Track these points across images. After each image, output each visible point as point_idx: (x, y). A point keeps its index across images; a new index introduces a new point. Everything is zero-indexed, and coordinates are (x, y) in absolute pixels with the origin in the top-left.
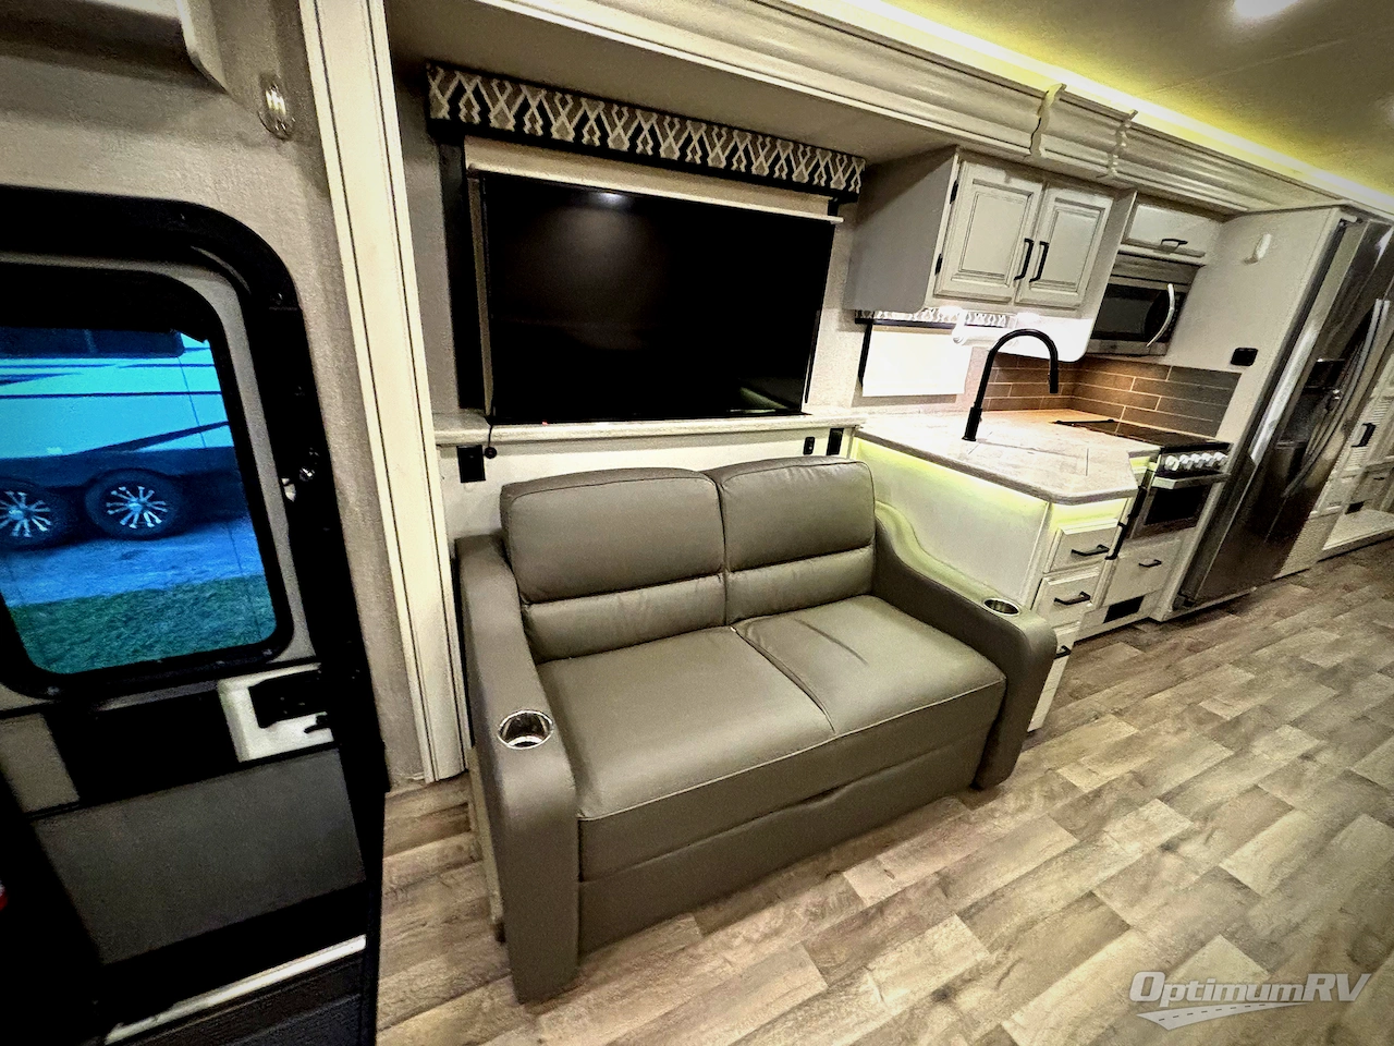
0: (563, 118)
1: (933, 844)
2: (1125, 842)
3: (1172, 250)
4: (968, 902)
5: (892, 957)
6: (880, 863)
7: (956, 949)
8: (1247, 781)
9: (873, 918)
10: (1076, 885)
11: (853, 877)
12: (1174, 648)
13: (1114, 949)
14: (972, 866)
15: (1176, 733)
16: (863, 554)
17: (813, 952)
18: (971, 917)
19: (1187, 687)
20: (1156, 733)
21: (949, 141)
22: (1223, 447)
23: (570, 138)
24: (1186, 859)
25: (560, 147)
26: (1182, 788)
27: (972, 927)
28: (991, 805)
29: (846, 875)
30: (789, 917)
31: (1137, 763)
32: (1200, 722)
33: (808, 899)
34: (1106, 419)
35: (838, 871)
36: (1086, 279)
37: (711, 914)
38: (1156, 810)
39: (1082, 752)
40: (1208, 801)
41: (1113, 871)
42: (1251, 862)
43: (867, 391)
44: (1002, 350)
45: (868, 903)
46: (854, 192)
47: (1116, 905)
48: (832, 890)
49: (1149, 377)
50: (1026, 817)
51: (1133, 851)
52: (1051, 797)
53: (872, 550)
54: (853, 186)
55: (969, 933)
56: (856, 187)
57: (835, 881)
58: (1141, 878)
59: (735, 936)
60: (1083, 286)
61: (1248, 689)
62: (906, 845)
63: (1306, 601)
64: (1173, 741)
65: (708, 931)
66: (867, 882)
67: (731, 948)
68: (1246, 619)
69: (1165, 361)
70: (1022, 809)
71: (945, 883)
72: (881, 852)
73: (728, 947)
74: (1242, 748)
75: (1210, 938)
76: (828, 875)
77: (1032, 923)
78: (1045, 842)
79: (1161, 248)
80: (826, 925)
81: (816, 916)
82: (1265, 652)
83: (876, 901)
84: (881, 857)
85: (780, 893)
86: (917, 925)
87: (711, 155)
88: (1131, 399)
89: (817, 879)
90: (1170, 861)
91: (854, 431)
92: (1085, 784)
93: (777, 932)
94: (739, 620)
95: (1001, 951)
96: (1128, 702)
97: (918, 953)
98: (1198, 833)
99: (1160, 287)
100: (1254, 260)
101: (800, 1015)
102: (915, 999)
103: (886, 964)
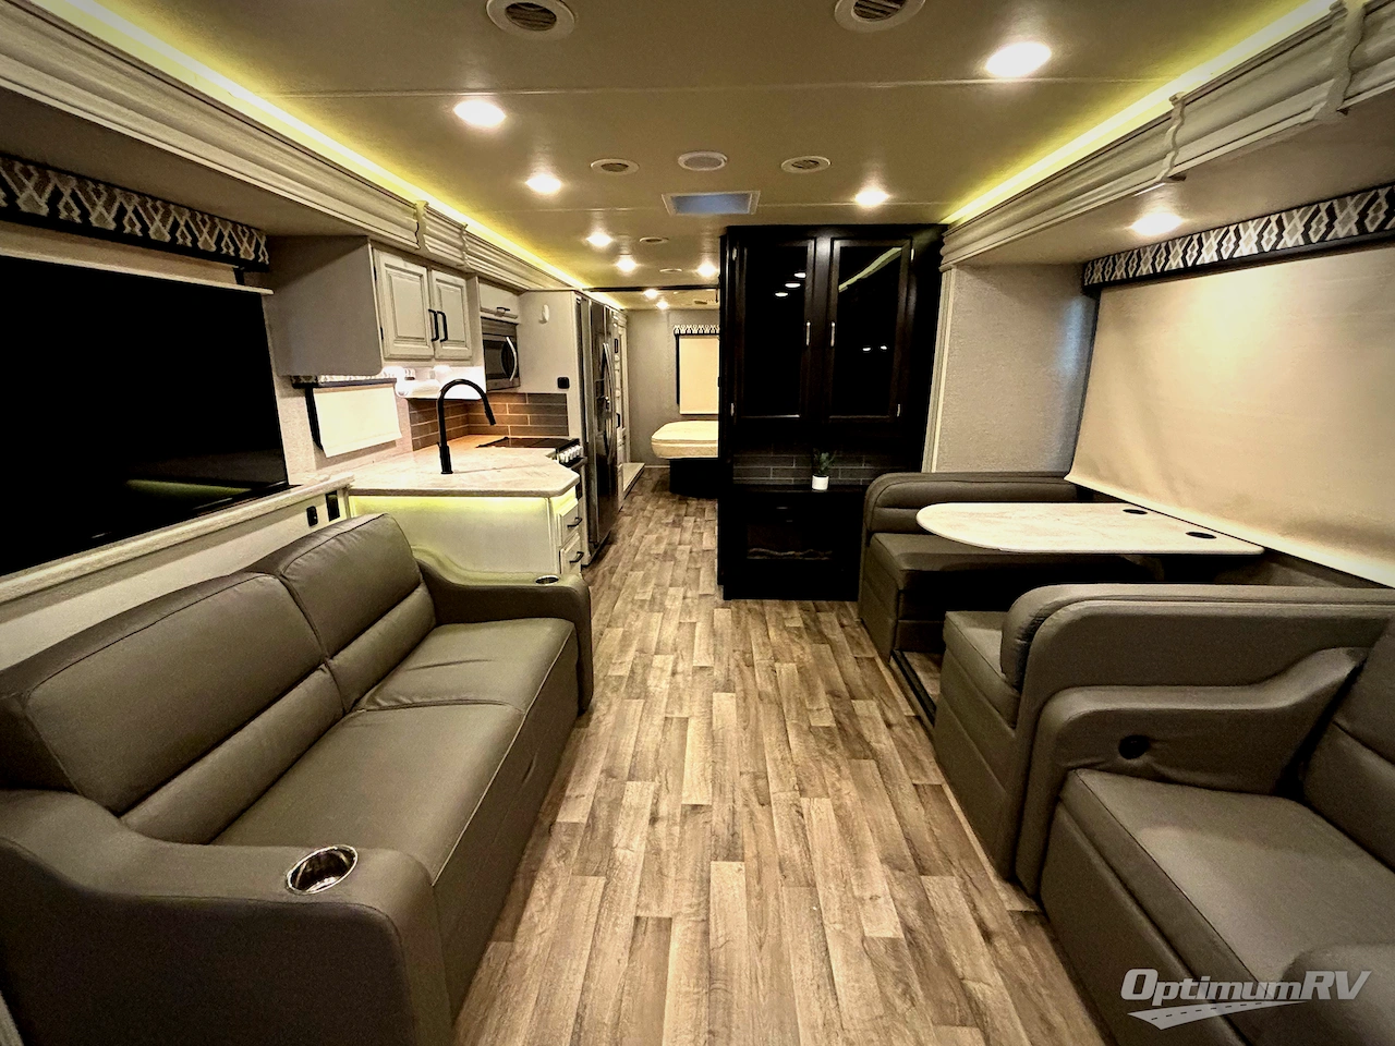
0: (100, 208)
1: (586, 762)
2: (659, 684)
3: (502, 315)
4: (627, 771)
5: (619, 830)
6: (570, 797)
7: (641, 796)
8: (675, 622)
9: (593, 824)
10: (658, 720)
11: (564, 817)
12: (604, 576)
13: (690, 732)
14: (614, 754)
15: (637, 619)
16: (420, 594)
17: (583, 872)
18: (634, 776)
19: (624, 593)
20: (631, 625)
21: (359, 232)
22: (576, 442)
23: (112, 226)
24: (683, 672)
25: (101, 235)
26: (658, 643)
27: (638, 779)
28: (594, 716)
29: (558, 820)
30: (551, 873)
31: (635, 646)
32: (641, 607)
33: (551, 854)
34: (503, 437)
35: (552, 824)
36: (469, 336)
37: (504, 927)
38: (658, 660)
39: (610, 657)
40: (670, 642)
41: (665, 700)
42: (701, 657)
43: (328, 452)
44: (446, 396)
45: (585, 821)
46: (263, 263)
47: (677, 714)
48: (559, 835)
49: (516, 402)
50: (615, 708)
51: (664, 685)
52: (615, 690)
53: (425, 588)
54: (262, 258)
55: (639, 783)
56: (264, 258)
57: (557, 828)
58: (675, 696)
59: (532, 917)
60: (469, 341)
61: (645, 581)
62: (574, 774)
63: (634, 523)
64: (639, 624)
65: (512, 936)
66: (573, 814)
67: (536, 926)
68: (619, 544)
69: (520, 390)
70: (610, 705)
71: (609, 773)
72: (565, 791)
74: (663, 609)
75: (712, 697)
76: (550, 831)
77: (657, 751)
78: (631, 712)
79: (497, 314)
80: (575, 854)
81: (565, 856)
82: (638, 557)
83: (587, 816)
84: (568, 793)
85: (533, 867)
86: (616, 804)
87: (201, 240)
88: (511, 420)
89: (545, 838)
90: (679, 678)
91: (347, 491)
92: (624, 671)
93: (553, 888)
94: (357, 701)
95: (657, 777)
96: (608, 617)
97: (628, 815)
98: (677, 658)
99: (503, 339)
100: (544, 321)
101: (606, 905)
102: (645, 834)
103: (620, 836)
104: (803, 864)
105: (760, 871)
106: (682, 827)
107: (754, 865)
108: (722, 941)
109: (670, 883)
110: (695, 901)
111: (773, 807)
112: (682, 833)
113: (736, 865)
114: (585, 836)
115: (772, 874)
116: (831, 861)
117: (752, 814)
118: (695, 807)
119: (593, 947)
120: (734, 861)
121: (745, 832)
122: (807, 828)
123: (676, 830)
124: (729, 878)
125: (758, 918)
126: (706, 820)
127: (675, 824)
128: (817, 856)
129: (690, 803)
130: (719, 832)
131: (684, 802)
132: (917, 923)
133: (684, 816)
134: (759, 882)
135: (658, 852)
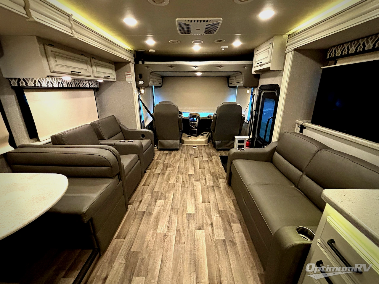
5: (221, 222)
6: (241, 232)
7: (218, 233)
9: (229, 223)
17: (225, 211)
27: (222, 240)
29: (239, 224)
30: (232, 211)
33: (235, 215)
37: (235, 201)
45: (232, 224)
48: (236, 220)
55: (221, 238)
66: (237, 226)
72: (244, 234)
73: (229, 201)
80: (229, 215)
81: (231, 214)
86: (225, 230)
89: (240, 219)
93: (230, 208)
97: (220, 226)
101: (217, 205)
102: (213, 220)
103: (220, 219)
104: (172, 213)
105: (183, 211)
106: (203, 222)
107: (184, 213)
108: (192, 199)
109: (204, 208)
110: (198, 205)
111: (176, 229)
112: (203, 221)
113: (188, 213)
114: (229, 219)
115: (180, 211)
116: (165, 214)
117: (183, 227)
118: (200, 229)
119: (216, 198)
120: (189, 214)
121: (185, 221)
122: (168, 222)
123: (205, 222)
124: (190, 209)
125: (185, 203)
126: (196, 225)
127: (205, 223)
128: (168, 215)
129: (202, 230)
130: (192, 221)
131: (204, 231)
132: (153, 202)
133: (203, 225)
134: (183, 209)
135: (208, 216)
